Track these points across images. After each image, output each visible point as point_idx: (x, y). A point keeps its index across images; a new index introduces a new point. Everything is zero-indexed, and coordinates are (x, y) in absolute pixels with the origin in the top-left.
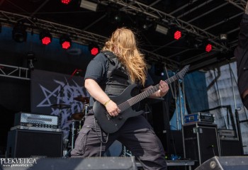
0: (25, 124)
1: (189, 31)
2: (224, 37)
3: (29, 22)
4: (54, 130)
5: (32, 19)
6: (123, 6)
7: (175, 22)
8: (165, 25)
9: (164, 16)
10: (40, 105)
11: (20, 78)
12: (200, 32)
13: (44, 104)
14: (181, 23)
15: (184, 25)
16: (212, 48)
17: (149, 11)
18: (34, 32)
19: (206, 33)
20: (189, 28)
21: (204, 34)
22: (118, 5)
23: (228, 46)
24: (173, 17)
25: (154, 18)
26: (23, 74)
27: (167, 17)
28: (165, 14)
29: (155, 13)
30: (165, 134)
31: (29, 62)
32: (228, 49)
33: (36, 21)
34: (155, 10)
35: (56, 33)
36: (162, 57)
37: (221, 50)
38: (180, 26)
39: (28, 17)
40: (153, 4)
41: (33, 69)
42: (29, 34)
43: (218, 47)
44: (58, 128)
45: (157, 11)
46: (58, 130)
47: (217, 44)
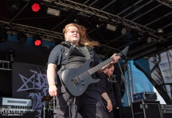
0: (6, 107)
1: (132, 27)
2: (160, 31)
3: (9, 26)
4: (29, 110)
5: (11, 24)
6: (80, 11)
7: (121, 21)
8: (113, 24)
9: (112, 17)
10: (20, 90)
11: (3, 69)
12: (142, 28)
13: (22, 88)
14: (126, 21)
15: (129, 23)
16: (152, 40)
17: (101, 13)
18: (13, 34)
19: (147, 28)
20: (133, 25)
21: (145, 29)
22: (76, 10)
23: (165, 38)
24: (120, 18)
25: (105, 19)
26: (6, 66)
27: (115, 18)
28: (114, 15)
29: (106, 15)
30: (118, 109)
31: (10, 57)
32: (165, 40)
33: (14, 25)
34: (105, 12)
35: (30, 33)
36: (114, 49)
37: (160, 41)
38: (125, 24)
39: (8, 23)
40: (103, 8)
41: (13, 62)
42: (9, 36)
43: (157, 38)
44: (31, 108)
45: (107, 13)
46: (32, 110)
47: (156, 36)
